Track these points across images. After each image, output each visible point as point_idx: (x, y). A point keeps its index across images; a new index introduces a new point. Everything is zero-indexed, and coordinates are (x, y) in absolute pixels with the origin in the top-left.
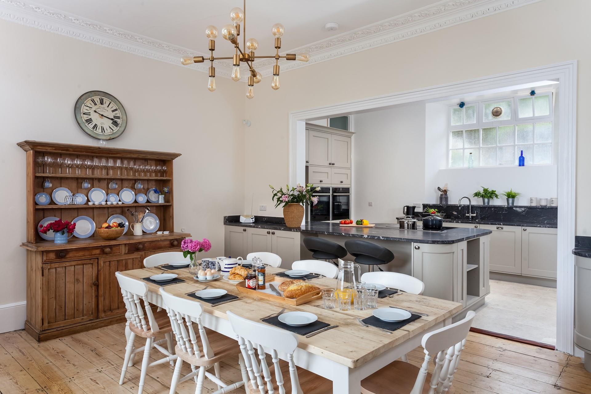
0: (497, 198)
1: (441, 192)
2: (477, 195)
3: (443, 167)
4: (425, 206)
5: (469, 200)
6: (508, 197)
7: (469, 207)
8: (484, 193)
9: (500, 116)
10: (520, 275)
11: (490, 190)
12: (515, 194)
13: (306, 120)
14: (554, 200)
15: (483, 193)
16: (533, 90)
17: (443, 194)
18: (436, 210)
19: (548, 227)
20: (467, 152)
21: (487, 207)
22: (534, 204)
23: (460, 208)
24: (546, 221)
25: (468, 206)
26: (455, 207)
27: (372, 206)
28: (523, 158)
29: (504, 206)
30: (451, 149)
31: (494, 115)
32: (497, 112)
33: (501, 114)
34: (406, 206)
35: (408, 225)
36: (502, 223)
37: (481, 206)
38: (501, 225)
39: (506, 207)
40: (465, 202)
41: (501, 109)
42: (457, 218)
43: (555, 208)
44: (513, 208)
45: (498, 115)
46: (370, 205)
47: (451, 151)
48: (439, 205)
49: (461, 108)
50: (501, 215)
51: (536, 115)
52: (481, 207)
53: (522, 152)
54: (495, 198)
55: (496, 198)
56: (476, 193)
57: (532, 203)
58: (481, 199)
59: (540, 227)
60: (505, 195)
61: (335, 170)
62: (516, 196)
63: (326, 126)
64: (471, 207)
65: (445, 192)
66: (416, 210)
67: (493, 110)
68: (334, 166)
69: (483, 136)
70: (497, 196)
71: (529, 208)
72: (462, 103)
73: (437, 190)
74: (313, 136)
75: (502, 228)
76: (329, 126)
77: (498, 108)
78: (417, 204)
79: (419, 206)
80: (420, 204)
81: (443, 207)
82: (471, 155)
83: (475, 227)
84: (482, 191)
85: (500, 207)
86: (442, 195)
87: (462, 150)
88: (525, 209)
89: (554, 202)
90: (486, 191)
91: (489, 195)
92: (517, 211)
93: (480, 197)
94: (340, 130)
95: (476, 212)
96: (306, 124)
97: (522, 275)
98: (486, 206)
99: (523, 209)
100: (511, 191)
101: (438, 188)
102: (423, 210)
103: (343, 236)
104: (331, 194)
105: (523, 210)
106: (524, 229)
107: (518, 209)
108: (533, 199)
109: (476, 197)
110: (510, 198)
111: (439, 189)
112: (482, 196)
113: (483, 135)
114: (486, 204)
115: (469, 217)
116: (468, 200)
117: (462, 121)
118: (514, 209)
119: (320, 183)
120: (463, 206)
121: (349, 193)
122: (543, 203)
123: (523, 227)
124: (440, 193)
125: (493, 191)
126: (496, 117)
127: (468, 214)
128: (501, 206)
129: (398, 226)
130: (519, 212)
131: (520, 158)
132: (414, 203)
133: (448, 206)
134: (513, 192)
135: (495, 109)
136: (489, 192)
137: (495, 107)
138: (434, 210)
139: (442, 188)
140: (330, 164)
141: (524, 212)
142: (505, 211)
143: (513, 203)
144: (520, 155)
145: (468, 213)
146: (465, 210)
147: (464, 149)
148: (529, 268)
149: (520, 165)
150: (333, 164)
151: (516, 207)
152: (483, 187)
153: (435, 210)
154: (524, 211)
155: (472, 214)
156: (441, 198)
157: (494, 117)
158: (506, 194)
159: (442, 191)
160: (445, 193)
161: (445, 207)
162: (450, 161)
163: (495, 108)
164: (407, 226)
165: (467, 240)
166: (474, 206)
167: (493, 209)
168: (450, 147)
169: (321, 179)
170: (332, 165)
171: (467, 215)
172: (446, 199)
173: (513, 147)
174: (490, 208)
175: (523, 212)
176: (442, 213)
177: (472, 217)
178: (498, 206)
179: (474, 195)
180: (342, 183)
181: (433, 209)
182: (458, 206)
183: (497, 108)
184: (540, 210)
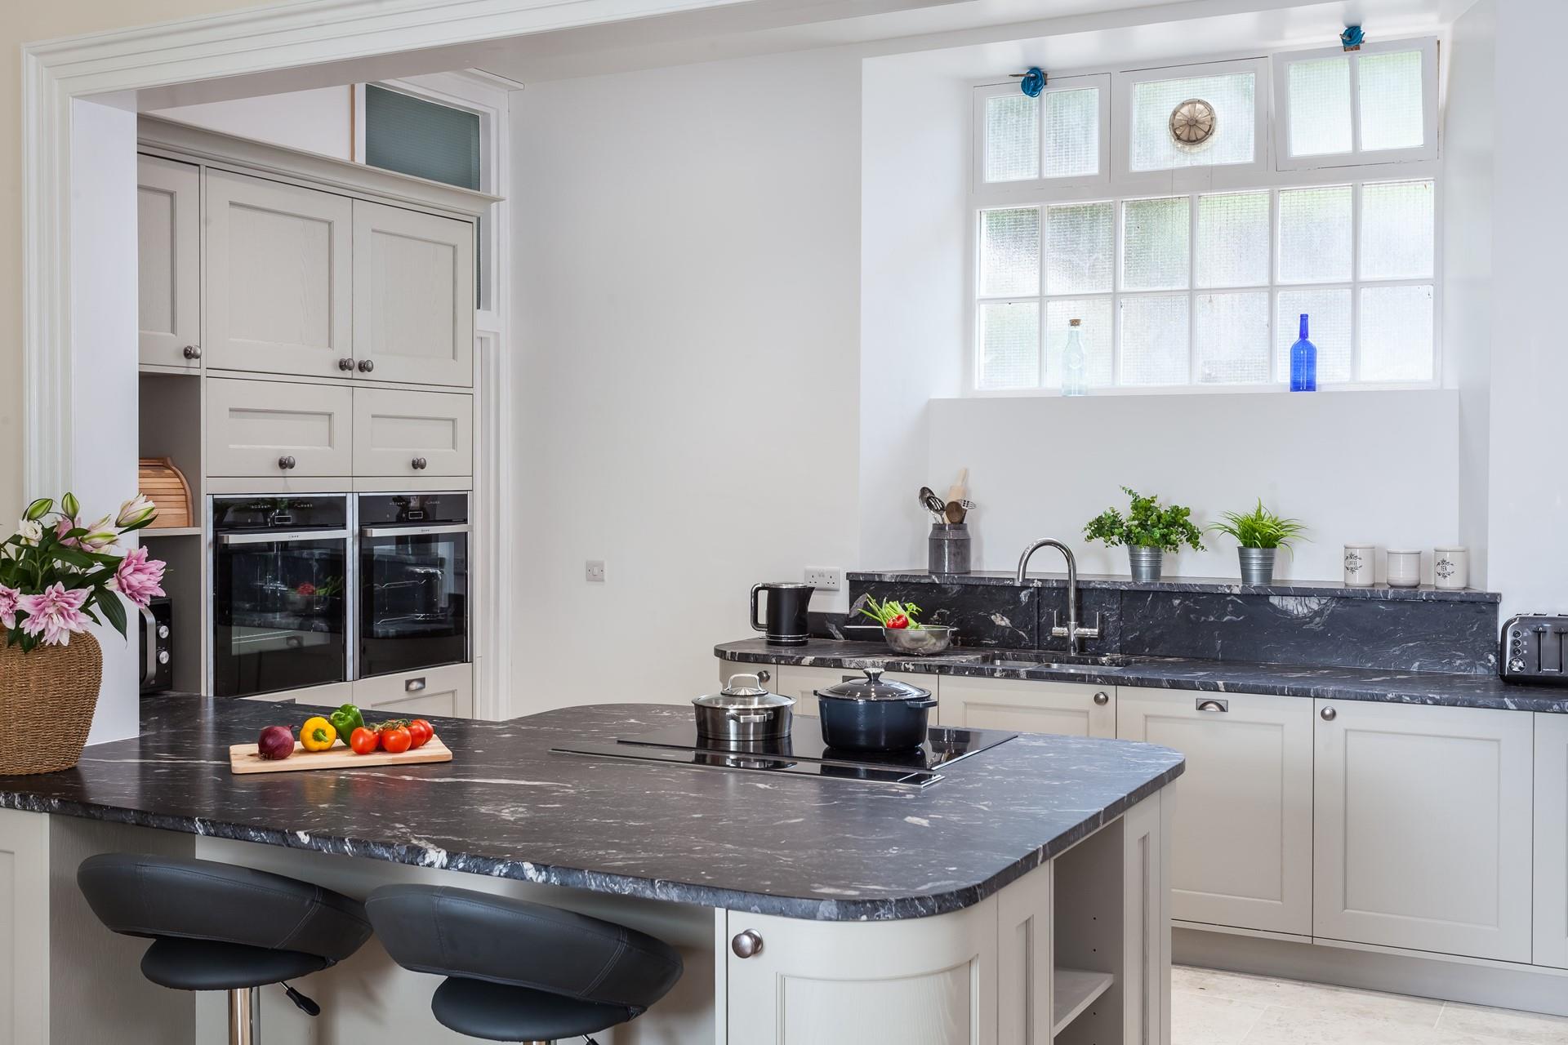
0: (1196, 545)
1: (937, 511)
2: (1102, 528)
3: (947, 388)
4: (860, 585)
5: (1069, 557)
6: (1245, 545)
7: (1067, 590)
8: (1136, 522)
9: (1205, 145)
10: (1308, 940)
11: (1163, 505)
12: (1280, 526)
13: (145, 94)
14: (1448, 557)
15: (1134, 519)
16: (1353, 22)
17: (947, 521)
18: (912, 607)
19: (1436, 703)
20: (1059, 313)
21: (1149, 592)
22: (1360, 580)
23: (1024, 596)
24: (1417, 664)
25: (1062, 585)
26: (1000, 593)
27: (603, 580)
28: (1312, 351)
29: (1229, 587)
30: (983, 300)
31: (1178, 138)
32: (1192, 123)
33: (1209, 133)
34: (763, 588)
35: (743, 729)
36: (1220, 683)
37: (1123, 587)
38: (1217, 689)
39: (1236, 591)
40: (1049, 567)
41: (1211, 110)
42: (1009, 647)
43: (1457, 598)
44: (1267, 596)
45: (1196, 141)
46: (594, 574)
47: (983, 306)
48: (927, 581)
49: (1032, 95)
50: (1216, 633)
51: (1368, 144)
52: (1122, 591)
53: (1304, 319)
54: (1186, 548)
55: (1189, 546)
56: (1099, 520)
57: (1352, 570)
58: (1124, 548)
59: (1398, 700)
60: (1232, 531)
61: (371, 400)
62: (1282, 536)
63: (343, 155)
64: (1078, 591)
65: (956, 511)
66: (816, 605)
67: (1175, 114)
68: (366, 375)
69: (1128, 240)
70: (1193, 538)
71: (1340, 598)
72: (1034, 70)
73: (917, 501)
74: (232, 204)
75: (1223, 704)
76: (361, 159)
77: (1199, 106)
78: (822, 575)
79: (831, 586)
80: (838, 573)
81: (945, 591)
82: (1077, 329)
83: (1096, 698)
84: (1125, 512)
85: (1209, 590)
86: (939, 528)
87: (1035, 306)
88: (1323, 601)
89: (1449, 568)
90: (1143, 508)
91: (1157, 533)
92: (1286, 612)
93: (1115, 538)
94: (428, 185)
95: (1102, 617)
96: (144, 120)
97: (1317, 942)
98: (1146, 588)
99: (1314, 604)
100: (1260, 510)
101: (924, 490)
102: (851, 607)
103: (302, 847)
104: (349, 533)
105: (1315, 607)
106: (1323, 714)
107: (1291, 604)
108: (1357, 553)
109: (1099, 541)
110: (1256, 546)
111: (927, 497)
112: (1128, 537)
113: (1128, 232)
114: (1145, 578)
115: (1065, 639)
116: (1060, 556)
117: (1035, 163)
118: (1274, 600)
119: (280, 472)
120: (1038, 588)
121: (465, 521)
122: (1403, 574)
123: (1321, 703)
124: (932, 518)
125: (1176, 510)
126: (1187, 148)
127: (1060, 625)
128: (1216, 587)
129: (691, 737)
130: (1297, 617)
131: (1295, 350)
132: (809, 567)
133: (967, 585)
134: (1267, 515)
135: (1185, 110)
136: (1159, 517)
137: (1183, 100)
138: (900, 610)
139: (945, 493)
140: (343, 366)
141: (1318, 619)
142: (1232, 613)
143: (1267, 573)
144: (1296, 337)
145: (1063, 622)
146: (1048, 606)
147: (1042, 299)
148: (1345, 908)
149: (1296, 386)
150: (363, 367)
151: (1284, 592)
152: (1130, 492)
153: (905, 609)
154: (1317, 613)
155: (1081, 625)
156: (936, 545)
157: (1179, 145)
158: (1235, 527)
159: (943, 509)
160: (957, 519)
161: (956, 588)
162: (981, 358)
163: (1183, 104)
164: (738, 734)
165: (1052, 854)
166: (1092, 585)
167: (1177, 602)
168: (982, 290)
169: (288, 450)
170: (357, 374)
171: (1056, 630)
172: (962, 547)
173: (1266, 295)
174: (1166, 595)
175: (1312, 619)
176: (943, 621)
177: (1082, 641)
178: (1201, 586)
179: (1088, 532)
180: (420, 471)
181: (895, 604)
182: (1018, 584)
183: (1193, 102)
184: (1391, 609)
